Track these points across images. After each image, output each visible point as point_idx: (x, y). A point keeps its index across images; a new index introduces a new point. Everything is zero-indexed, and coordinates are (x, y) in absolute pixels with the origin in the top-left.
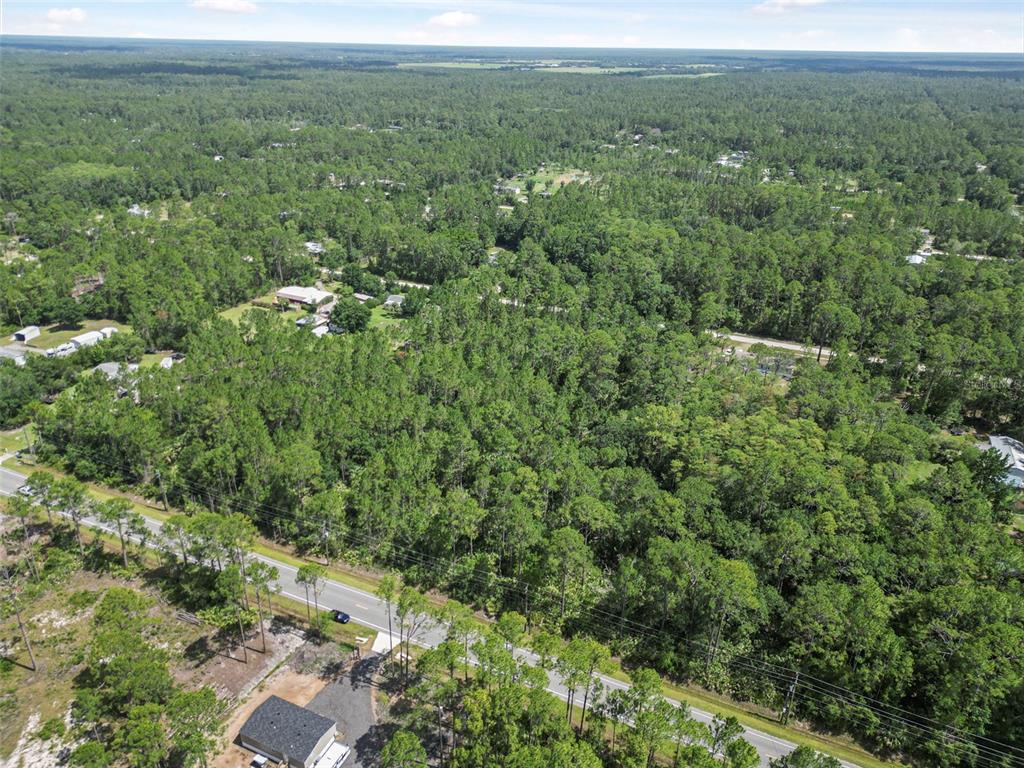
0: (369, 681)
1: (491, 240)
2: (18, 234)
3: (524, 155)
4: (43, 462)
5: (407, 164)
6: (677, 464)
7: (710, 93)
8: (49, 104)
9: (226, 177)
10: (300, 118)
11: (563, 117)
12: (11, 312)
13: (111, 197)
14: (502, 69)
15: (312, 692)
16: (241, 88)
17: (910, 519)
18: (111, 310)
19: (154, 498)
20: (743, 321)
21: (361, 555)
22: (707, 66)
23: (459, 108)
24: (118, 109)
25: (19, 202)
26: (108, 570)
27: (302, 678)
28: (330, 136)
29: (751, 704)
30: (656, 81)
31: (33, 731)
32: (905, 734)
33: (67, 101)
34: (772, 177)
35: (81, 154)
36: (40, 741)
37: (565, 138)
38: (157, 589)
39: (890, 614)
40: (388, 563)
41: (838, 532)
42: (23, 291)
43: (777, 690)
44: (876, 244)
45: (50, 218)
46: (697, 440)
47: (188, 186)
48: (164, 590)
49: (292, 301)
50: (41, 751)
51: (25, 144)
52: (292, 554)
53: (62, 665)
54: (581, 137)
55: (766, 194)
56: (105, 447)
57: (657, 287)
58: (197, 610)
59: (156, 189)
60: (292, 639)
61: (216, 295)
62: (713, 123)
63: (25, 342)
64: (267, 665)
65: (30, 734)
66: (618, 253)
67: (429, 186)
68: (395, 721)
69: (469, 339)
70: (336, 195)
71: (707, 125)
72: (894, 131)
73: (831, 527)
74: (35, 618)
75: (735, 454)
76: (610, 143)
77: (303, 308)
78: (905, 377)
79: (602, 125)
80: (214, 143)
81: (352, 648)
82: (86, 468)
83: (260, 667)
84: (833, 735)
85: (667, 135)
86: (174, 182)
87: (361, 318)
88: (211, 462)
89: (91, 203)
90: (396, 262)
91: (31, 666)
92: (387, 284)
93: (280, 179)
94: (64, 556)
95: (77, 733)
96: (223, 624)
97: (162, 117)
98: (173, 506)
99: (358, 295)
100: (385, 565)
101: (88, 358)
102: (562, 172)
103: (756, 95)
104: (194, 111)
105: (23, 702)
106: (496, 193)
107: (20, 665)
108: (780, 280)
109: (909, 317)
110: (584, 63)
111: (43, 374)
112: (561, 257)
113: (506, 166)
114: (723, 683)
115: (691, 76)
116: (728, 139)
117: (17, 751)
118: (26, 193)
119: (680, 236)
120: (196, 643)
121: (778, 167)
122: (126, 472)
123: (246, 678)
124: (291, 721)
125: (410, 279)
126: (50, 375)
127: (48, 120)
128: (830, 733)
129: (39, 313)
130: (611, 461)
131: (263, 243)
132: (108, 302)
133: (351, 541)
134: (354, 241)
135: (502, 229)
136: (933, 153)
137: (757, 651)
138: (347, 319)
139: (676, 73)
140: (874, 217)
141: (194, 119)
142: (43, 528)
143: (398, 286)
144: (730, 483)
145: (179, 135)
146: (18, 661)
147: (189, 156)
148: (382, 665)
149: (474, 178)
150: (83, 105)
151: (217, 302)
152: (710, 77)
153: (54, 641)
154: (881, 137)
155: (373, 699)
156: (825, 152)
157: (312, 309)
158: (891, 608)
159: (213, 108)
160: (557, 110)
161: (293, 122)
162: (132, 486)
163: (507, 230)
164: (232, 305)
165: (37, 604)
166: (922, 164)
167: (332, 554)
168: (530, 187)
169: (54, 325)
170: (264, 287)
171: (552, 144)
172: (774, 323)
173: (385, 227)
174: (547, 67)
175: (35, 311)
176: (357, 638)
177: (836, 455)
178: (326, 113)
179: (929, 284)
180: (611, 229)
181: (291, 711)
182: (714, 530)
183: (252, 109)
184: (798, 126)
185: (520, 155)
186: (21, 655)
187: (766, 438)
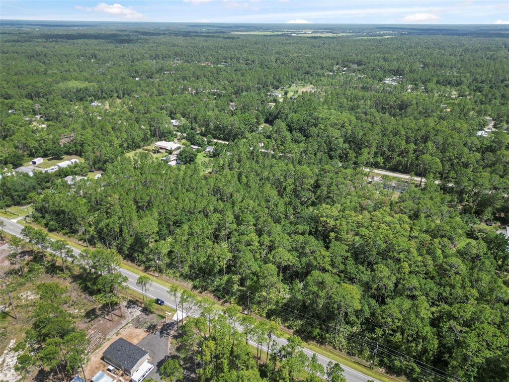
0: (168, 334)
1: (262, 120)
2: (40, 114)
3: (285, 77)
4: (35, 221)
5: (226, 82)
6: (333, 234)
7: (386, 46)
8: (63, 53)
9: (139, 88)
10: (179, 59)
11: (308, 58)
12: (31, 151)
13: (85, 97)
14: (282, 35)
15: (141, 337)
16: (154, 45)
17: (448, 268)
18: (77, 151)
19: (83, 241)
20: (384, 163)
21: (174, 273)
22: (388, 32)
23: (257, 54)
24: (95, 55)
25: (42, 99)
26: (56, 274)
27: (137, 330)
28: (191, 68)
29: (356, 357)
30: (359, 40)
31: (12, 347)
32: (432, 379)
33: (72, 51)
34: (412, 89)
35: (73, 77)
36: (14, 352)
37: (307, 69)
38: (77, 284)
39: (431, 316)
40: (186, 277)
41: (410, 272)
42: (36, 141)
43: (370, 351)
44: (458, 125)
45: (55, 107)
46: (344, 223)
47: (121, 92)
48: (80, 284)
49: (161, 148)
50: (13, 357)
51: (49, 72)
52: (142, 271)
53: (29, 317)
54: (315, 69)
55: (405, 98)
56: (62, 216)
57: (341, 145)
58: (93, 295)
59: (106, 94)
60: (136, 311)
61: (125, 145)
62: (385, 61)
63: (36, 165)
64: (122, 323)
65: (10, 348)
66: (323, 128)
67: (236, 93)
68: (178, 354)
69: (241, 169)
70: (189, 97)
71: (382, 63)
72: (480, 66)
73: (407, 270)
74: (20, 295)
75: (363, 231)
76: (330, 72)
77: (166, 152)
78: (466, 194)
79: (327, 63)
80: (136, 72)
81: (163, 317)
82: (53, 225)
83: (119, 323)
84: (396, 376)
85: (360, 68)
86: (114, 90)
87: (192, 157)
88: (108, 225)
89: (75, 100)
90: (213, 130)
91: (15, 317)
92: (208, 141)
93: (164, 89)
94: (37, 266)
95: (31, 349)
96: (104, 302)
97: (114, 59)
98: (91, 245)
99: (192, 146)
100: (185, 278)
101: (62, 173)
102: (304, 86)
103: (410, 47)
104: (130, 56)
105: (9, 333)
106: (268, 96)
107: (10, 316)
108: (404, 142)
109: (471, 164)
110: (324, 31)
111: (41, 180)
112: (295, 129)
113: (276, 83)
114: (343, 346)
115: (379, 38)
116: (392, 70)
117: (3, 356)
118: (46, 95)
119: (357, 119)
120: (91, 310)
121: (416, 84)
122: (71, 228)
123: (111, 329)
124: (127, 350)
125: (220, 139)
126: (44, 180)
127: (62, 60)
128: (395, 375)
129: (44, 152)
130: (300, 232)
131: (150, 120)
132: (75, 147)
133: (170, 266)
134: (195, 119)
135: (268, 115)
136: (501, 78)
137: (363, 331)
138: (185, 158)
139: (371, 36)
140: (462, 110)
141: (129, 60)
142: (30, 253)
143: (213, 142)
144: (357, 245)
145: (121, 67)
146: (10, 314)
147: (124, 78)
148: (176, 326)
149: (259, 89)
150: (78, 53)
151: (126, 148)
152: (388, 38)
153: (27, 306)
154: (473, 69)
155: (169, 343)
156: (442, 77)
157: (170, 152)
158: (433, 313)
159: (138, 54)
160: (305, 55)
161: (175, 61)
162: (73, 234)
163: (270, 115)
164: (133, 150)
165: (22, 288)
166: (494, 83)
167: (160, 271)
168: (286, 93)
169: (51, 157)
170: (149, 141)
171: (301, 72)
172: (400, 165)
173: (209, 113)
174: (305, 33)
175: (42, 151)
176: (167, 313)
177: (415, 233)
178: (192, 57)
179: (485, 146)
180: (321, 115)
181: (128, 346)
182: (346, 269)
183: (157, 55)
184: (430, 63)
185: (283, 78)
186: (11, 311)
187: (381, 223)
